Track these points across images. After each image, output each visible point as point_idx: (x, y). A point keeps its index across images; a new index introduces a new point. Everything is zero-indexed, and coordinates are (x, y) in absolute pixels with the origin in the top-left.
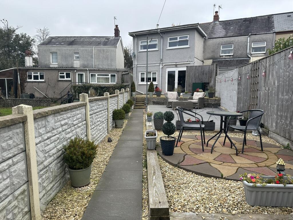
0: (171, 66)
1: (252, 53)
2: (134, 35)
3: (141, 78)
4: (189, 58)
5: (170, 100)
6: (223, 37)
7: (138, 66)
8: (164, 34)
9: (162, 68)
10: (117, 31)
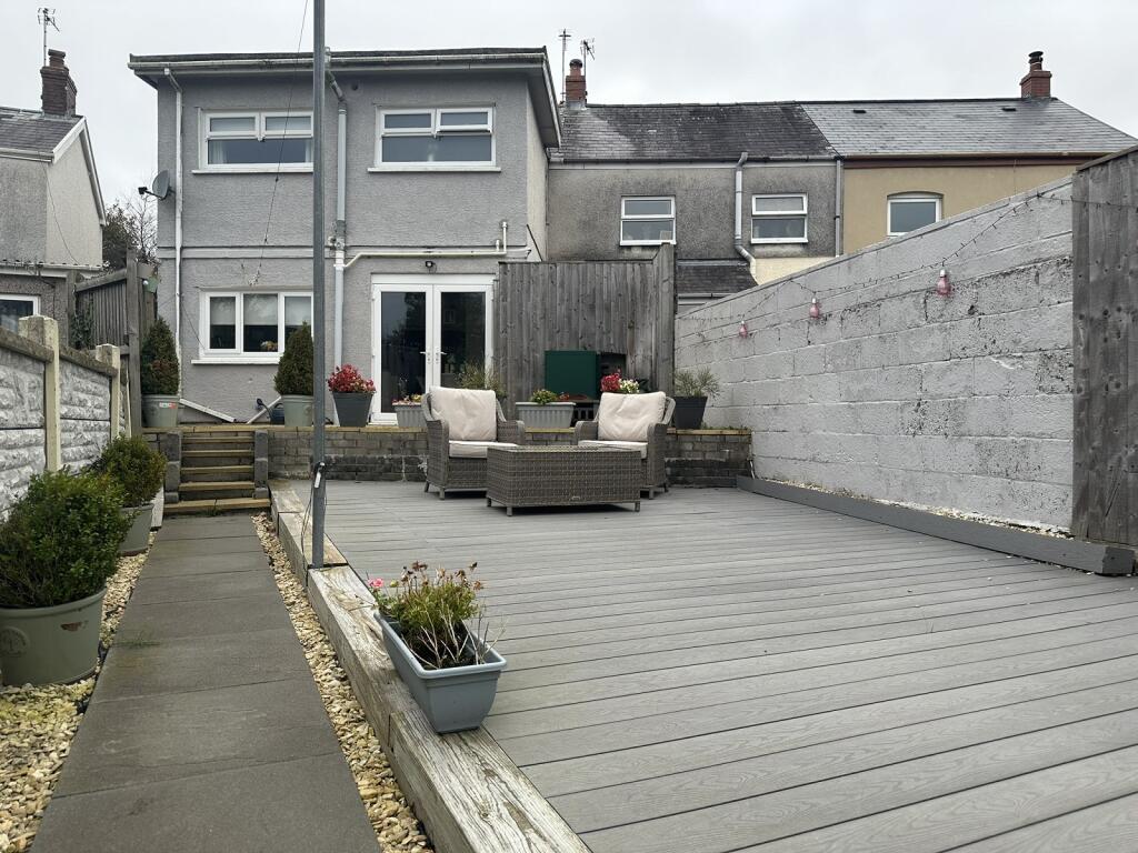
0: (402, 265)
1: (754, 241)
2: (167, 72)
3: (213, 328)
4: (496, 229)
5: (458, 446)
6: (627, 162)
7: (189, 253)
8: (355, 88)
9: (346, 271)
10: (57, 84)
